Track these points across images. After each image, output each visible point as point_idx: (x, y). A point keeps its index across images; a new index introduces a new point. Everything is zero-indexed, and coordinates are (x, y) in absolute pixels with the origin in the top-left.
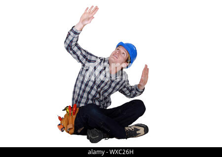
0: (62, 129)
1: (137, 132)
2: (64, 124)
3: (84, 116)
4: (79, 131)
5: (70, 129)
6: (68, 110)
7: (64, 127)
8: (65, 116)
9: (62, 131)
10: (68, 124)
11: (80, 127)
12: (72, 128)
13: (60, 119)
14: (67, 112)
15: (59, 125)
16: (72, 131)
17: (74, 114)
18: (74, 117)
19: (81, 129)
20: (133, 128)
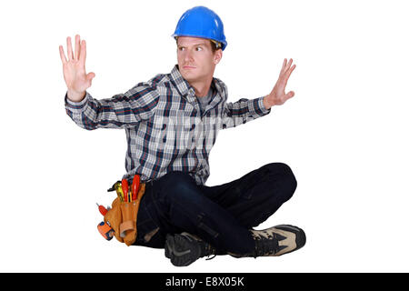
0: (107, 234)
1: (280, 243)
2: (113, 221)
3: (162, 200)
4: (148, 238)
5: (126, 233)
6: (120, 190)
7: (112, 230)
8: (114, 204)
9: (109, 239)
10: (122, 222)
11: (151, 229)
12: (131, 231)
13: (103, 210)
14: (119, 194)
15: (102, 224)
16: (132, 236)
17: (135, 197)
18: (136, 204)
19: (153, 233)
20: (270, 233)
